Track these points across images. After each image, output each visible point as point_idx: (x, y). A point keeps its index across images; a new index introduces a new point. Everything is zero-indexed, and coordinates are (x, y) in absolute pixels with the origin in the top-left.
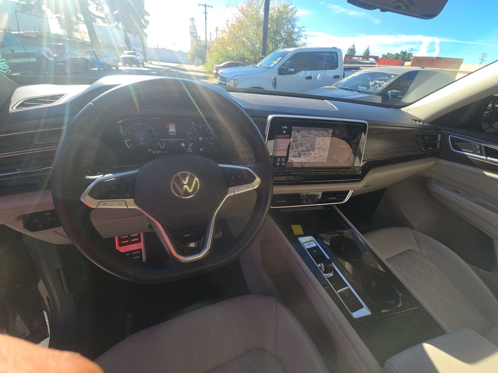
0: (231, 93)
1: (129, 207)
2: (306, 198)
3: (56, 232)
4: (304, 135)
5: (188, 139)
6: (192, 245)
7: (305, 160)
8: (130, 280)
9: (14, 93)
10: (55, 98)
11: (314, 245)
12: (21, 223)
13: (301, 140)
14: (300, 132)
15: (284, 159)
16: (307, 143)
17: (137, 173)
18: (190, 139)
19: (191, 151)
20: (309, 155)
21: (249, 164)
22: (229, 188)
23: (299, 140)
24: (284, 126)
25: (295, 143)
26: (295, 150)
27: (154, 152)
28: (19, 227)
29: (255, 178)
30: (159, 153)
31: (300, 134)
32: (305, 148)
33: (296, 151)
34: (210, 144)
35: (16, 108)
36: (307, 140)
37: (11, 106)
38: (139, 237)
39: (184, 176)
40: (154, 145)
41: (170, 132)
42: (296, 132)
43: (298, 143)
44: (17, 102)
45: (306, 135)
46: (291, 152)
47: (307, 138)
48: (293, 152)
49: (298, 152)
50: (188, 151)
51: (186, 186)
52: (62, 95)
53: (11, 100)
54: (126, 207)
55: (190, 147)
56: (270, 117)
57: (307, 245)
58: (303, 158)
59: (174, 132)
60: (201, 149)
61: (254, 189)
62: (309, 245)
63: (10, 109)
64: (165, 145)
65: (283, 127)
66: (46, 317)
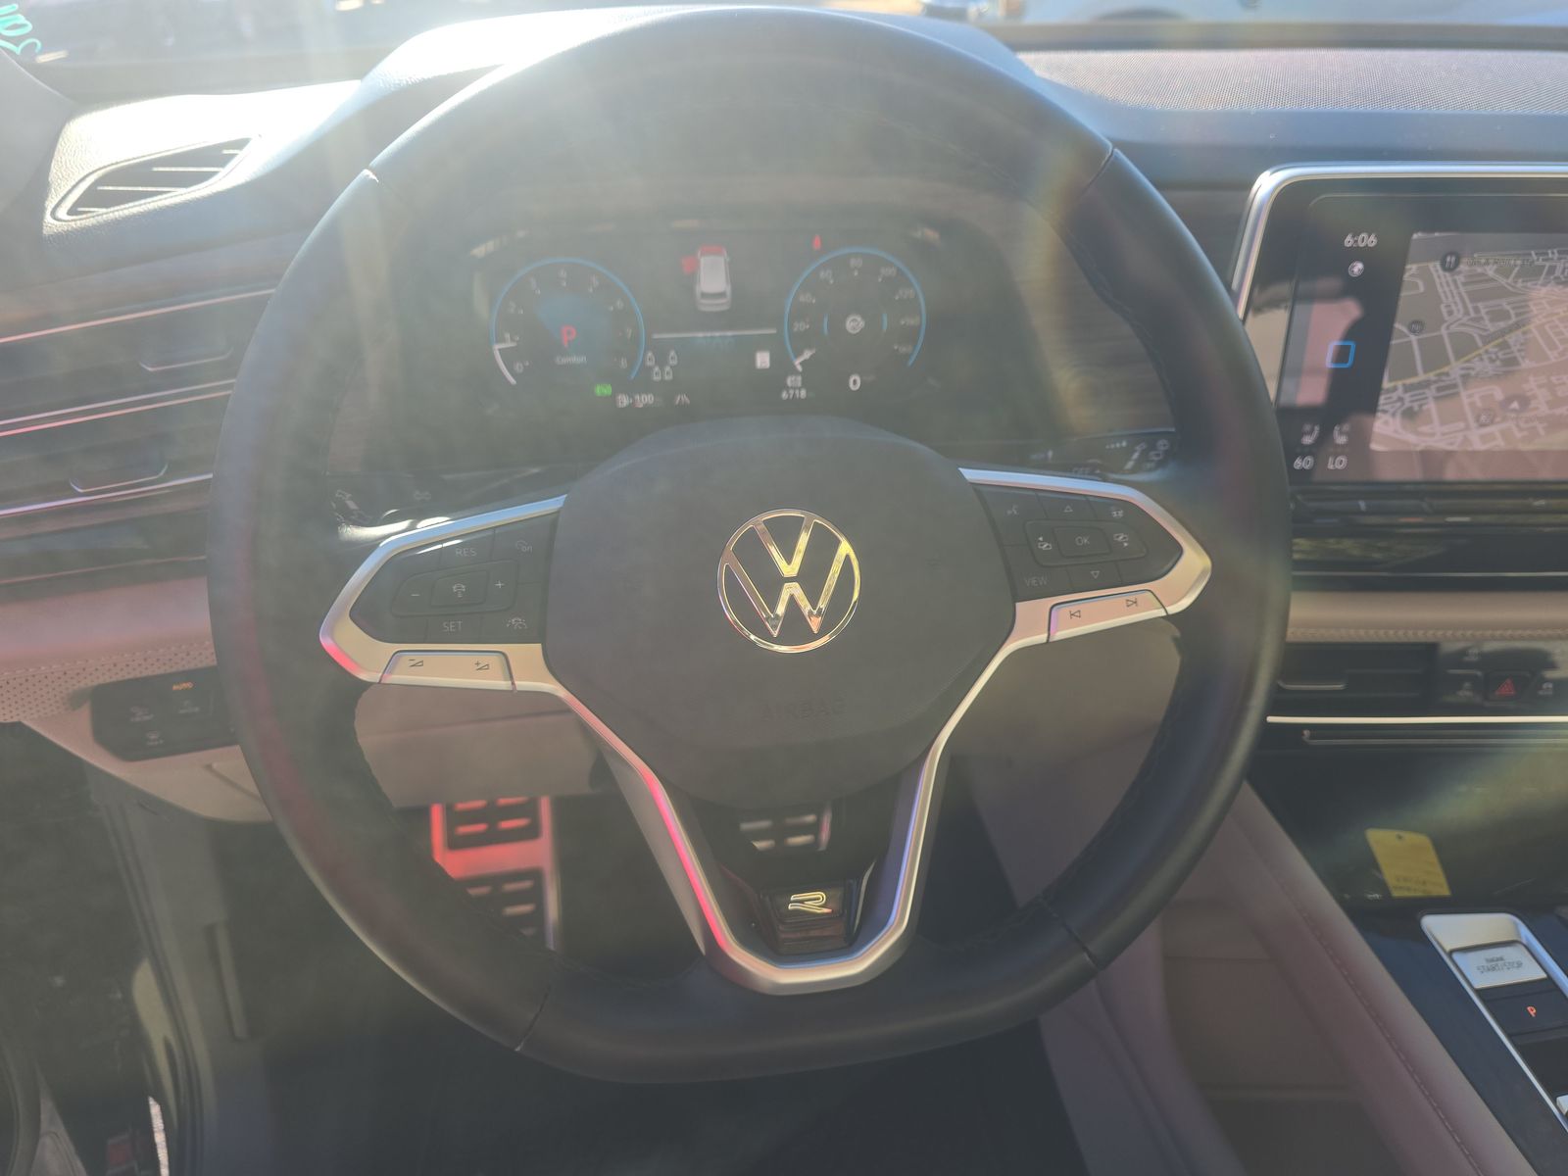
0: (1028, 58)
1: (523, 684)
2: (1479, 673)
3: (209, 767)
4: (1492, 280)
5: (791, 326)
6: (813, 902)
7: (1484, 438)
8: (518, 1049)
9: (59, 146)
10: (215, 156)
11: (1532, 973)
12: (83, 718)
13: (1467, 313)
14: (1463, 267)
15: (1347, 434)
16: (1503, 333)
17: (558, 512)
18: (801, 326)
19: (803, 393)
20: (1515, 405)
21: (1130, 465)
22: (1019, 605)
23: (1450, 313)
24: (1356, 234)
25: (1421, 331)
26: (1422, 377)
27: (624, 401)
28: (75, 738)
29: (1178, 551)
30: (647, 407)
31: (1460, 279)
32: (1492, 361)
33: (1426, 384)
34: (904, 350)
35: (71, 212)
36: (1505, 315)
37: (50, 205)
38: (529, 809)
39: (786, 537)
40: (624, 364)
41: (704, 295)
42: (1435, 267)
43: (1443, 331)
44: (74, 187)
45: (1503, 281)
46: (1395, 389)
47: (1505, 304)
48: (1407, 389)
49: (1439, 389)
50: (784, 395)
51: (792, 590)
52: (241, 144)
53: (48, 176)
54: (503, 684)
55: (795, 372)
56: (1267, 184)
57: (1482, 970)
58: (1473, 424)
59: (722, 295)
60: (855, 382)
61: (1169, 618)
62: (1493, 966)
63: (48, 218)
64: (675, 362)
65: (1349, 241)
66: (158, 1123)
